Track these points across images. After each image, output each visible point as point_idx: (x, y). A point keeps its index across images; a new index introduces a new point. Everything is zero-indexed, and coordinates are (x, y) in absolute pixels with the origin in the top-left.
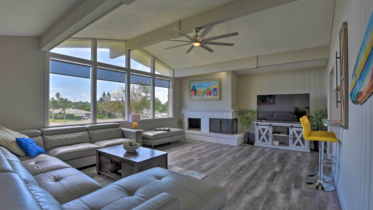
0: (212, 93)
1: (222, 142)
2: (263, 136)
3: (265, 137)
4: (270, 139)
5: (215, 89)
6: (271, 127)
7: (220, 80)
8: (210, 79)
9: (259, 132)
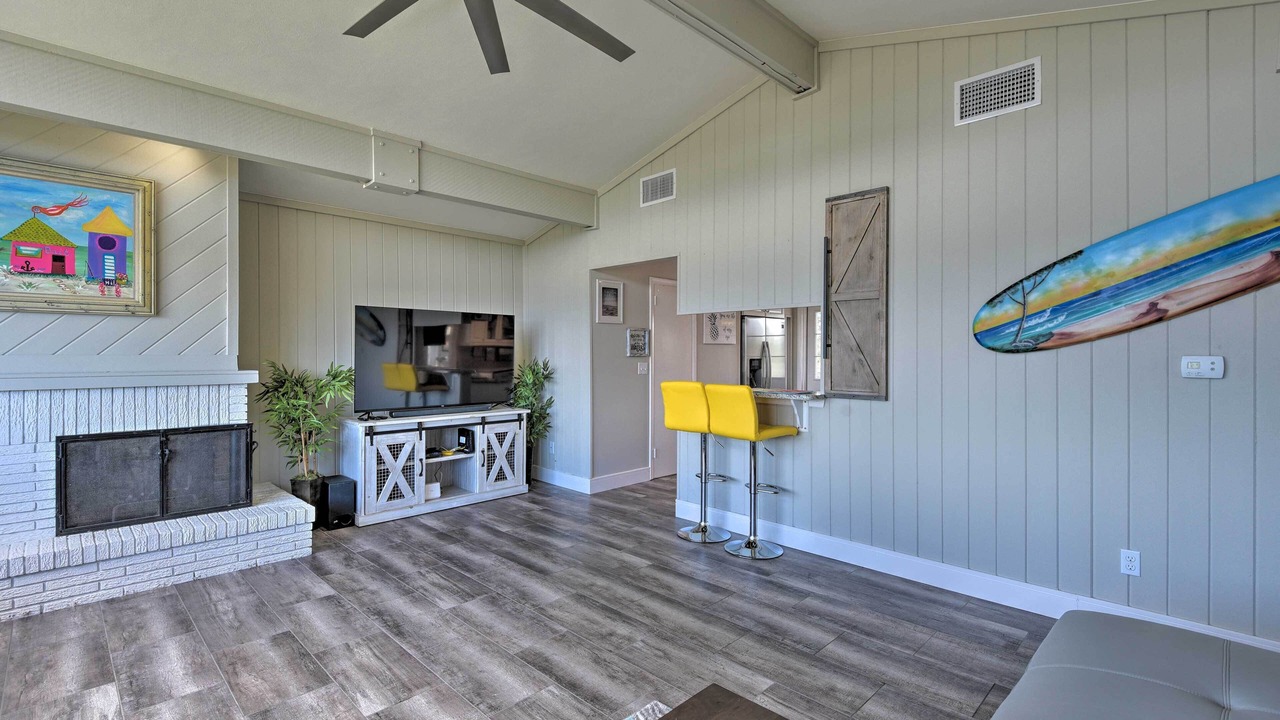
0: (81, 265)
1: (212, 563)
2: (396, 477)
3: (403, 479)
4: (420, 481)
5: (107, 243)
6: (424, 432)
7: (155, 195)
8: (50, 164)
9: (380, 460)
